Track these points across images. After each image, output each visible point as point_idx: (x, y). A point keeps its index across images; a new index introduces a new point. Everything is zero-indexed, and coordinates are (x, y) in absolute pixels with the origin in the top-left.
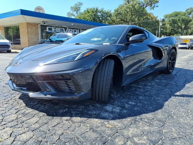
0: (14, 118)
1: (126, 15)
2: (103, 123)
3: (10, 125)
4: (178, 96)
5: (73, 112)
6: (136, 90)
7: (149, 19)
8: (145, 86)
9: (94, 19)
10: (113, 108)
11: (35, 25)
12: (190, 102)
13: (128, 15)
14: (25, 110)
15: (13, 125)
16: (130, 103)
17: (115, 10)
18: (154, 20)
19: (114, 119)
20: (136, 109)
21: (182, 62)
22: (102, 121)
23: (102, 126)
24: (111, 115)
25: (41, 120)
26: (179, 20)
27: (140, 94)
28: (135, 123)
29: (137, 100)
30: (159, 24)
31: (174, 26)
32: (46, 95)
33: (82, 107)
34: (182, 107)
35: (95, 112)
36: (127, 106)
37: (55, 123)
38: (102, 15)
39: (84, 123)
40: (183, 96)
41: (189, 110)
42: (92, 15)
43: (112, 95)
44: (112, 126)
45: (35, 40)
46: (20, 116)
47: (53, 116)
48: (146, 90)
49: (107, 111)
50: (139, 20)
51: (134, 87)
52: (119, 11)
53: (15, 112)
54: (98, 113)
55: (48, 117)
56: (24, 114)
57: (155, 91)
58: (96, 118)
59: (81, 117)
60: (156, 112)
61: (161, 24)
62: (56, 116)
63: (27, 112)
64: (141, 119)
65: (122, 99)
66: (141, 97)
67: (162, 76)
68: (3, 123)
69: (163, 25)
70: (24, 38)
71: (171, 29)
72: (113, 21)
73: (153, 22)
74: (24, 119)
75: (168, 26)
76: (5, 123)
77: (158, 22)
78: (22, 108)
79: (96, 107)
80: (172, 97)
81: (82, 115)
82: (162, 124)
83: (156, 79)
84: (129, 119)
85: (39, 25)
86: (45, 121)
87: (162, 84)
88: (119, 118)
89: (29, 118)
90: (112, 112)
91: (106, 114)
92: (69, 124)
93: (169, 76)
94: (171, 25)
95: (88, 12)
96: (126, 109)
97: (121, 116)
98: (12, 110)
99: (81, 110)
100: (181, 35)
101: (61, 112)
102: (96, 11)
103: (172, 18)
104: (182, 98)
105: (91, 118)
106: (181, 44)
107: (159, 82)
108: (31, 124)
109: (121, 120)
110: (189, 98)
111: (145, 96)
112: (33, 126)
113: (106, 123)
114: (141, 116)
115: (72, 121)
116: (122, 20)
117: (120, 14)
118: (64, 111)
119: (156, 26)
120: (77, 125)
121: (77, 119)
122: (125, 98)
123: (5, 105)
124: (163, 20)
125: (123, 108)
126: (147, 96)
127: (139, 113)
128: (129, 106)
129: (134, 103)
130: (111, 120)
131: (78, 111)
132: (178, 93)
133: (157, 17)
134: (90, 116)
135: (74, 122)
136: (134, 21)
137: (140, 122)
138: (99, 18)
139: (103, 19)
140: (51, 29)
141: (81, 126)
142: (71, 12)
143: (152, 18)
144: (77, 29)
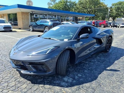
0: (14, 85)
1: (86, 4)
2: (61, 89)
3: (11, 89)
4: (108, 70)
5: (46, 82)
6: (84, 66)
7: (101, 7)
8: (90, 62)
9: (65, 7)
10: (68, 79)
11: (27, 13)
12: (114, 75)
13: (88, 4)
14: (20, 79)
15: (13, 89)
16: (79, 75)
17: (79, 1)
18: (105, 7)
19: (67, 87)
20: (81, 80)
21: (118, 41)
22: (61, 88)
23: (60, 91)
24: (66, 84)
25: (28, 86)
26: (122, 7)
27: (86, 68)
28: (78, 90)
29: (83, 73)
30: (108, 10)
31: (119, 11)
32: (30, 73)
33: (51, 78)
34: (108, 78)
35: (57, 82)
36: (76, 77)
37: (36, 89)
38: (70, 4)
39: (51, 89)
40: (111, 70)
41: (112, 81)
42: (63, 5)
43: (69, 69)
44: (66, 91)
45: (27, 23)
46: (17, 83)
47: (35, 83)
48: (90, 65)
49: (64, 81)
50: (95, 7)
51: (83, 63)
52: (81, 1)
53: (14, 80)
54: (59, 83)
55: (32, 84)
56: (19, 82)
57: (95, 66)
58: (58, 86)
59: (49, 85)
60: (92, 82)
61: (109, 10)
62: (36, 84)
63: (21, 80)
64: (82, 87)
65: (75, 72)
66: (86, 71)
67: (102, 54)
68: (8, 88)
69: (111, 10)
70: (20, 22)
71: (117, 13)
72: (77, 8)
73: (104, 9)
74: (19, 85)
75: (114, 11)
76: (9, 87)
77: (107, 9)
78: (18, 78)
79: (59, 78)
80: (104, 71)
81: (50, 83)
82: (93, 91)
83: (98, 56)
84: (76, 87)
85: (29, 13)
86: (30, 87)
87: (101, 61)
88: (70, 87)
89: (22, 85)
90: (67, 82)
91: (63, 84)
92: (43, 89)
93: (106, 54)
94: (116, 10)
95: (61, 2)
96: (75, 80)
97: (72, 85)
98: (12, 79)
99: (50, 80)
100: (123, 18)
101: (39, 81)
102: (66, 2)
103: (117, 6)
104: (110, 71)
105: (55, 86)
106: (122, 24)
107: (99, 59)
108: (22, 89)
109: (71, 88)
110: (114, 72)
111: (88, 69)
112: (23, 90)
113: (63, 89)
114: (83, 85)
115: (44, 87)
116: (83, 7)
117: (82, 3)
118: (41, 80)
119: (106, 11)
120: (47, 90)
121: (47, 86)
122: (77, 72)
123: (9, 75)
124: (111, 8)
125: (74, 79)
126: (90, 70)
127: (82, 83)
128: (78, 77)
129: (80, 75)
130: (66, 87)
131: (48, 81)
132: (108, 68)
133: (107, 5)
134: (55, 85)
135: (45, 88)
136: (91, 8)
137: (81, 90)
138: (68, 6)
139: (71, 7)
140: (37, 15)
141: (49, 91)
142: (50, 2)
143: (104, 6)
144: (54, 15)
